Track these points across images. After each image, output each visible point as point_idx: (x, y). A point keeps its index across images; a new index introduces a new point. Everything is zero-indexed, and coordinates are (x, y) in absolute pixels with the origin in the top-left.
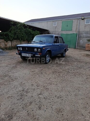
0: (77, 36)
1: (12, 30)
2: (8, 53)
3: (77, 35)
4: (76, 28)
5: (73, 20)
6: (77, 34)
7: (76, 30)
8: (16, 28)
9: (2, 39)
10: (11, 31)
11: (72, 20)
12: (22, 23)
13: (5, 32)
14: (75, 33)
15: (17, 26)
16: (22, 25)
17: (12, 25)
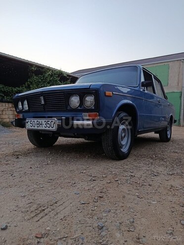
0: (181, 97)
1: (31, 83)
2: (15, 131)
3: (181, 95)
4: (179, 80)
5: (169, 63)
6: (181, 92)
7: (178, 84)
8: (42, 80)
9: (8, 102)
10: (31, 86)
11: (166, 64)
12: (55, 71)
13: (15, 87)
14: (176, 91)
15: (44, 76)
16: (55, 74)
17: (32, 72)
